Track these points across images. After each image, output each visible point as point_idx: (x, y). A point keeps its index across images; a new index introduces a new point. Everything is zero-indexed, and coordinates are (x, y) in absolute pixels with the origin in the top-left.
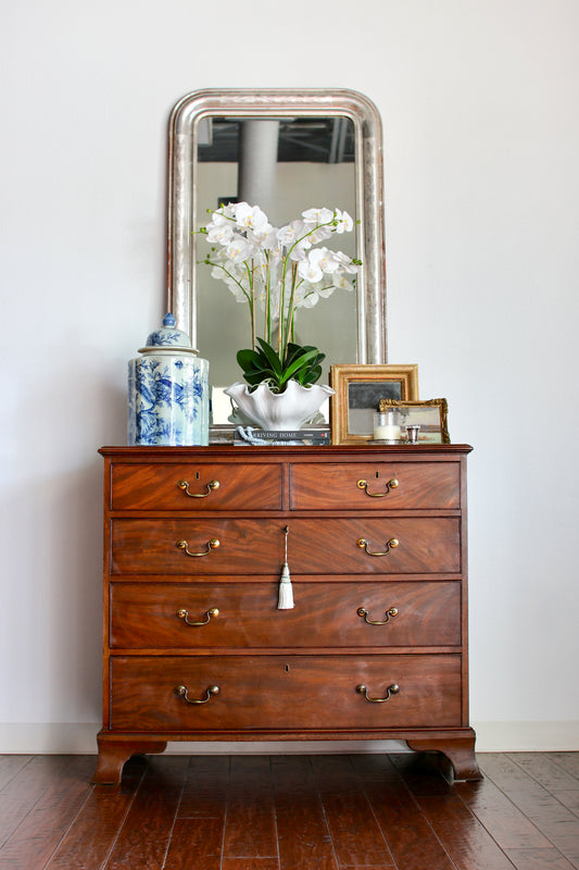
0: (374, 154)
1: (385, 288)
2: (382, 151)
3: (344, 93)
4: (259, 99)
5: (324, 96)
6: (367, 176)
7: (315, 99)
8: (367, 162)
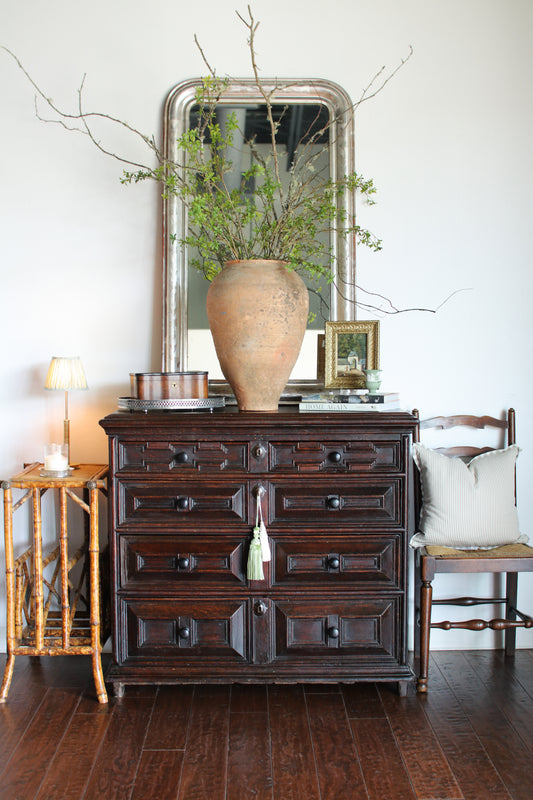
0: (347, 139)
1: (355, 259)
2: (353, 136)
3: (321, 83)
4: (244, 88)
5: (302, 86)
6: (340, 158)
7: (295, 88)
8: (340, 146)
